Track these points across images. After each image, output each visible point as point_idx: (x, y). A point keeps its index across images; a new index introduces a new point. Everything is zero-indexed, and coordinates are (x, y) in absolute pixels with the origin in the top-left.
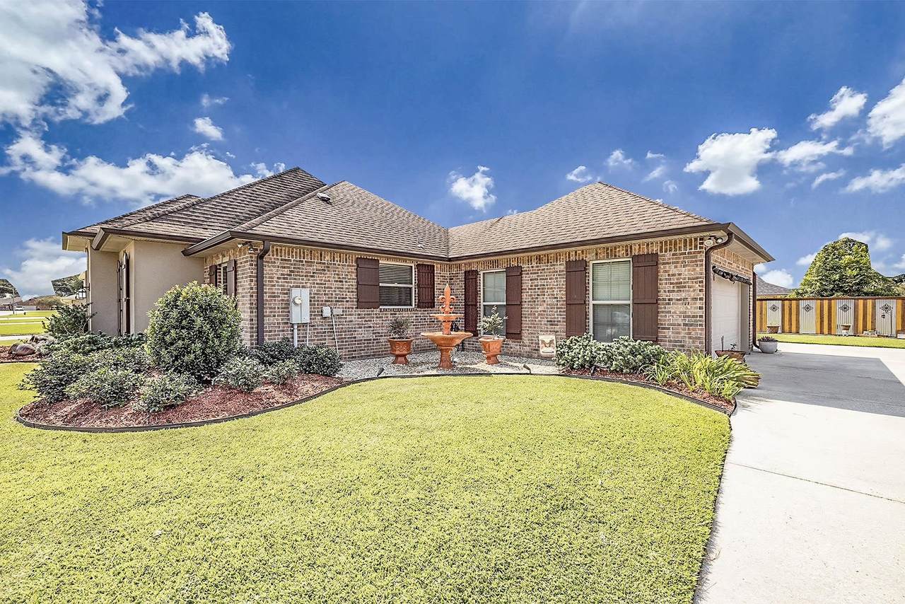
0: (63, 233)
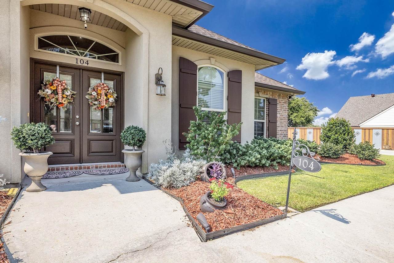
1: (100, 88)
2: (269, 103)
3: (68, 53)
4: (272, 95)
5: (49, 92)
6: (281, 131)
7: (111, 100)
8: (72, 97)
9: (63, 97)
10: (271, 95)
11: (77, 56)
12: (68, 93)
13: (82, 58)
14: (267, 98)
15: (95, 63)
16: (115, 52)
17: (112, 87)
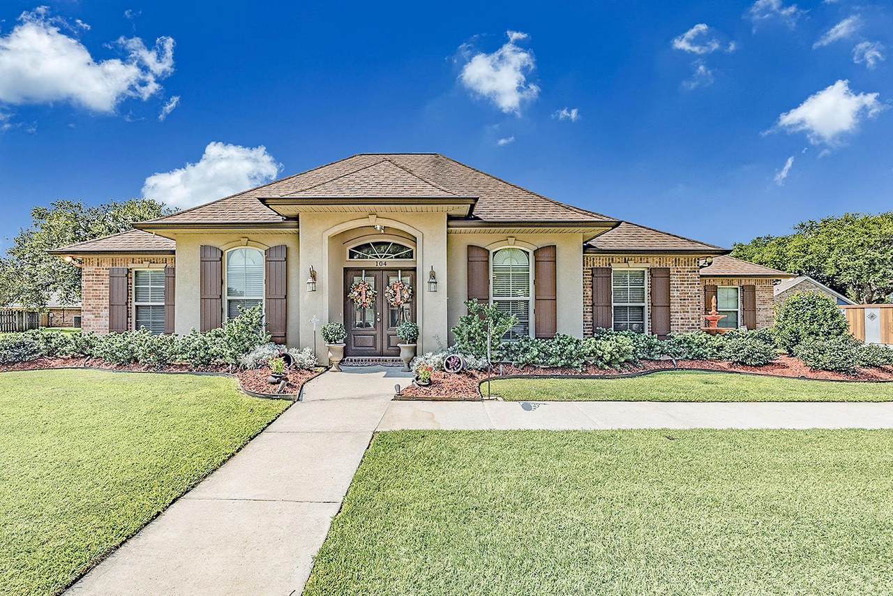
0: (476, 200)
1: (395, 286)
2: (652, 275)
3: (370, 258)
4: (660, 262)
5: (357, 294)
6: (682, 319)
7: (406, 296)
8: (373, 296)
9: (366, 297)
10: (657, 263)
11: (377, 259)
12: (370, 293)
13: (381, 260)
14: (648, 268)
15: (392, 262)
16: (409, 249)
17: (409, 282)
